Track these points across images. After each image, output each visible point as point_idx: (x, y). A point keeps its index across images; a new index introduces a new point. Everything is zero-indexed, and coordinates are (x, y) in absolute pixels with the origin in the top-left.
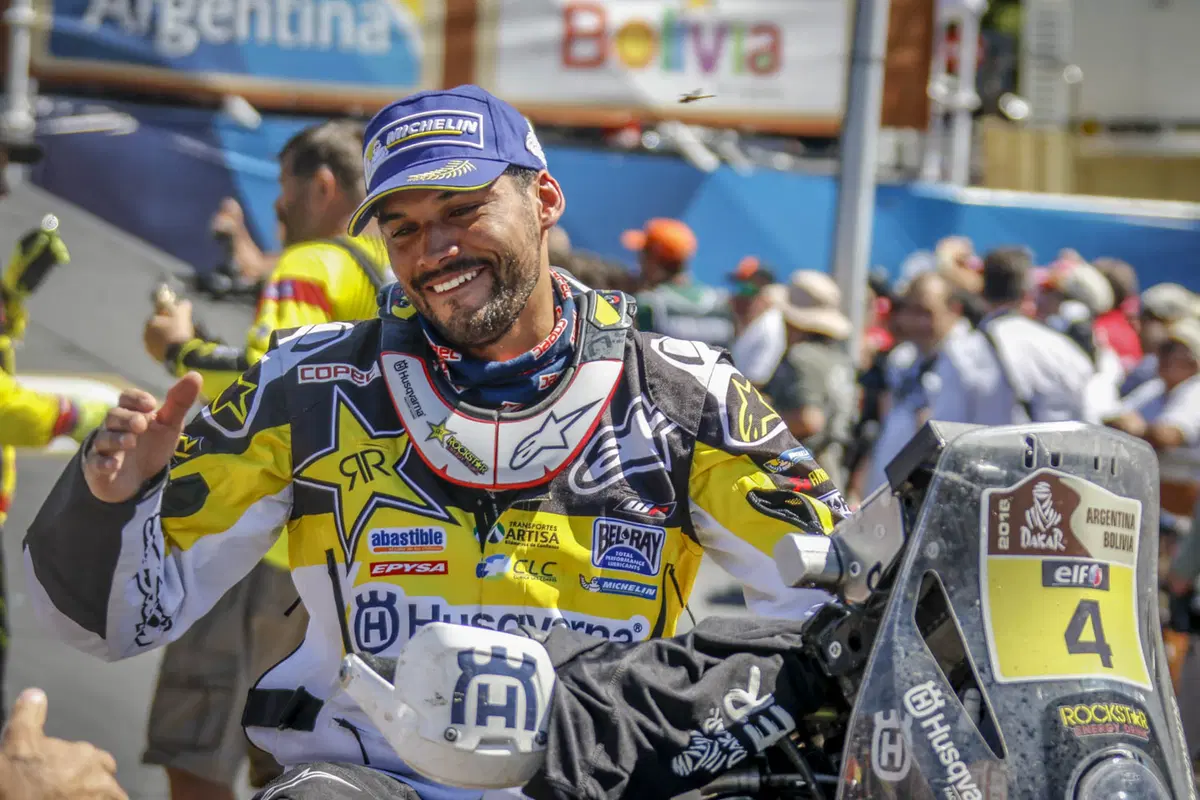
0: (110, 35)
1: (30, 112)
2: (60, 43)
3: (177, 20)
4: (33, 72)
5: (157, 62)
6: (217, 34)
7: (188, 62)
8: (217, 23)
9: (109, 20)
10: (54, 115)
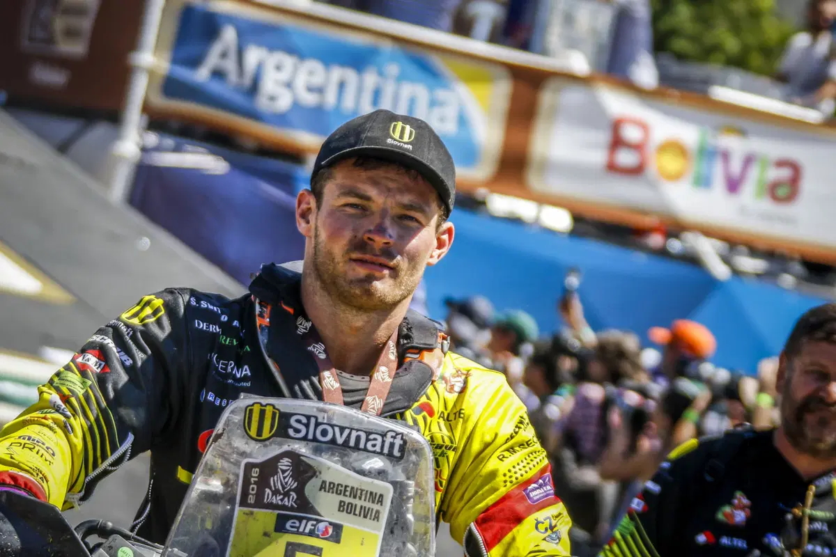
0: (216, 88)
1: (138, 144)
2: (172, 87)
3: (277, 82)
4: (146, 108)
5: (255, 115)
6: (309, 99)
7: (281, 119)
8: (310, 89)
9: (218, 74)
10: (158, 149)
